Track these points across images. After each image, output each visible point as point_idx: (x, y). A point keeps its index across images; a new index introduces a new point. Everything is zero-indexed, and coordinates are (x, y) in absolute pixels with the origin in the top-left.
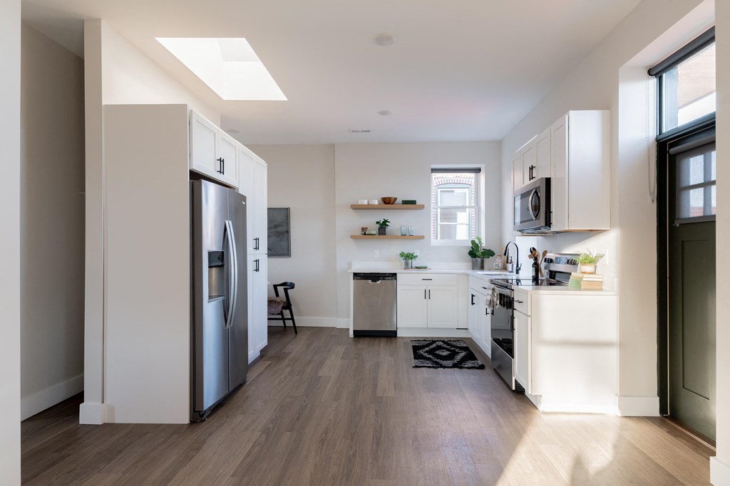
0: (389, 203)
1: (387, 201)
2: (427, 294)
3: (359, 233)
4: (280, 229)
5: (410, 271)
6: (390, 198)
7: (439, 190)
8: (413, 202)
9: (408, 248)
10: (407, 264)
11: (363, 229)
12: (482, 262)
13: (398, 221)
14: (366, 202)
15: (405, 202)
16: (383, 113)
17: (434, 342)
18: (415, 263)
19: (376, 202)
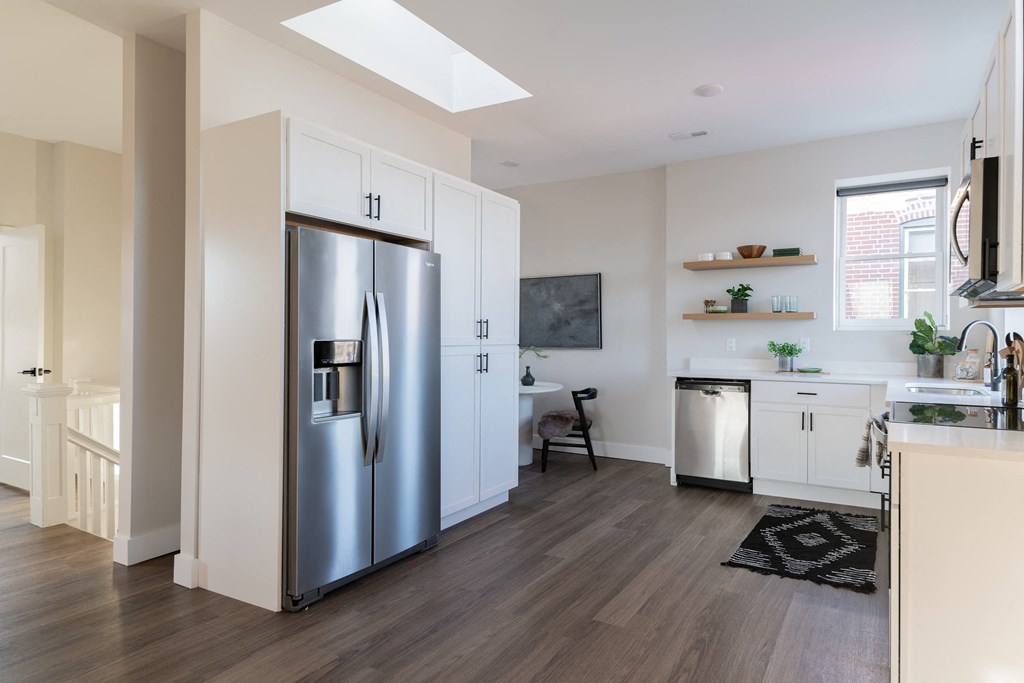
0: (750, 256)
1: (749, 253)
2: (807, 422)
3: (701, 309)
4: (587, 307)
5: (788, 377)
6: (750, 248)
7: (907, 231)
8: (795, 252)
9: (784, 334)
10: (783, 364)
11: (707, 303)
12: (940, 363)
13: (767, 287)
14: (710, 257)
15: (779, 253)
16: (702, 92)
17: (813, 512)
18: (799, 362)
19: (727, 256)
